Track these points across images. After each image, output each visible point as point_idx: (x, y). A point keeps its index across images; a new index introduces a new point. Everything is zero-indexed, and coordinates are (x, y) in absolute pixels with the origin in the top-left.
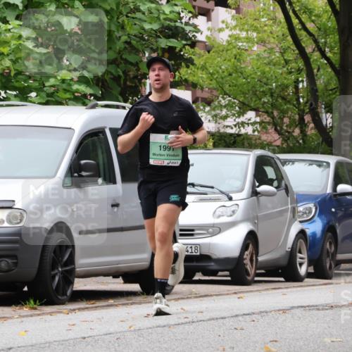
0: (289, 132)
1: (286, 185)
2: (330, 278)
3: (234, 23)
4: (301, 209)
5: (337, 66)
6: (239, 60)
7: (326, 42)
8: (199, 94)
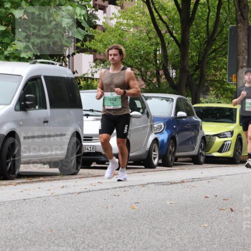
0: (150, 81)
1: (148, 112)
2: (171, 167)
3: (119, 15)
4: (156, 126)
5: (180, 42)
6: (122, 37)
7: (173, 28)
8: (98, 56)
